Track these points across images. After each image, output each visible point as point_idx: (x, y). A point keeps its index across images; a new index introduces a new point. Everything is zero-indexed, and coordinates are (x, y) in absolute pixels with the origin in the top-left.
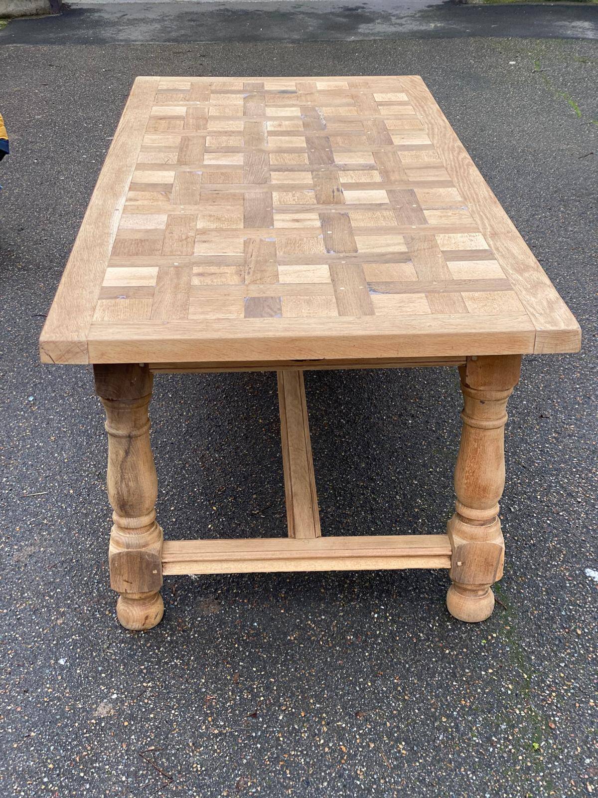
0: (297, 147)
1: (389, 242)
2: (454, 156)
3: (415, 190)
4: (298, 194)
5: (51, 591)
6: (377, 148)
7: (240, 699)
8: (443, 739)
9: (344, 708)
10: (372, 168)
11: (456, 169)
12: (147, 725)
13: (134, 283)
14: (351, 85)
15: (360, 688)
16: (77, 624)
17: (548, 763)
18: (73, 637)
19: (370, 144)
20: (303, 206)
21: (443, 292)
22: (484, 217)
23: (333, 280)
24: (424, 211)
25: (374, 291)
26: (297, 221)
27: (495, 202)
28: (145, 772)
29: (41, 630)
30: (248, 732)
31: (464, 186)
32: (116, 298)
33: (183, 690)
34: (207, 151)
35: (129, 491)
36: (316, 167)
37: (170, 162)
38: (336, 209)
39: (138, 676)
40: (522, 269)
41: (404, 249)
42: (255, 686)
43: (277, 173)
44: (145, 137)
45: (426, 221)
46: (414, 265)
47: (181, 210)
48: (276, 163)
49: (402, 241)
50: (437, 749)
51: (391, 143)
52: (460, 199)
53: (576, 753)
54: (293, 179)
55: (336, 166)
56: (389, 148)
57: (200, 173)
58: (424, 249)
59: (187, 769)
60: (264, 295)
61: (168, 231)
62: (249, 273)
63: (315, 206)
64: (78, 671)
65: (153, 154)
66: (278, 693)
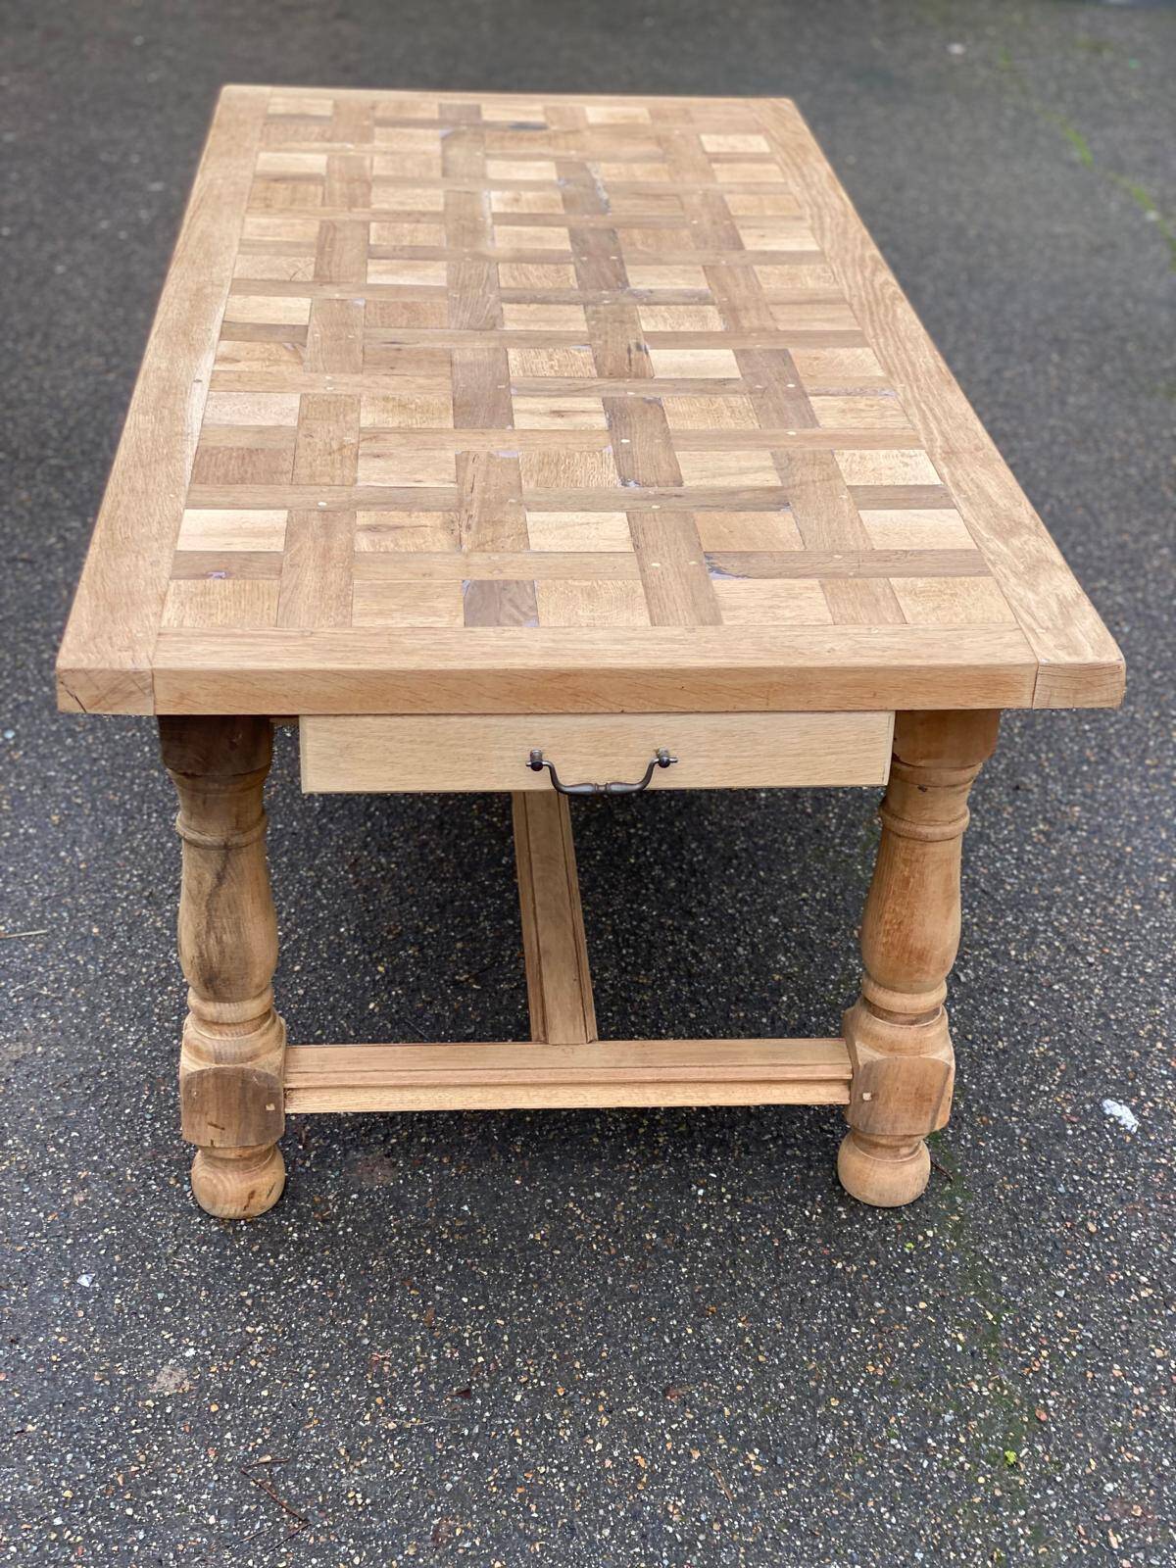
0: (553, 251)
1: (744, 464)
2: (864, 278)
3: (791, 351)
4: (558, 355)
5: (60, 1135)
6: (712, 258)
7: (438, 1360)
8: (833, 1443)
9: (640, 1378)
10: (703, 300)
11: (870, 308)
12: (256, 1412)
13: (239, 545)
14: (656, 115)
15: (672, 1340)
16: (114, 1205)
17: (1034, 1491)
18: (106, 1230)
19: (697, 248)
20: (570, 381)
21: (855, 576)
22: (928, 412)
23: (636, 547)
24: (811, 398)
25: (719, 571)
27: (949, 382)
28: (253, 1508)
29: (41, 1215)
30: (454, 1426)
31: (887, 345)
32: (206, 576)
33: (325, 1340)
34: (372, 254)
35: (222, 952)
36: (591, 295)
37: (299, 277)
38: (636, 391)
39: (236, 1311)
40: (1007, 529)
41: (773, 480)
42: (466, 1335)
43: (515, 306)
44: (248, 219)
45: (814, 422)
46: (795, 517)
47: (327, 385)
48: (512, 284)
49: (770, 463)
50: (821, 1462)
51: (739, 245)
52: (880, 373)
53: (1088, 1471)
54: (548, 321)
55: (633, 294)
56: (736, 256)
57: (361, 303)
58: (814, 482)
59: (336, 1501)
60: (501, 577)
61: (303, 432)
62: (469, 527)
63: (594, 383)
64: (117, 1301)
65: (265, 258)
66: (512, 1349)
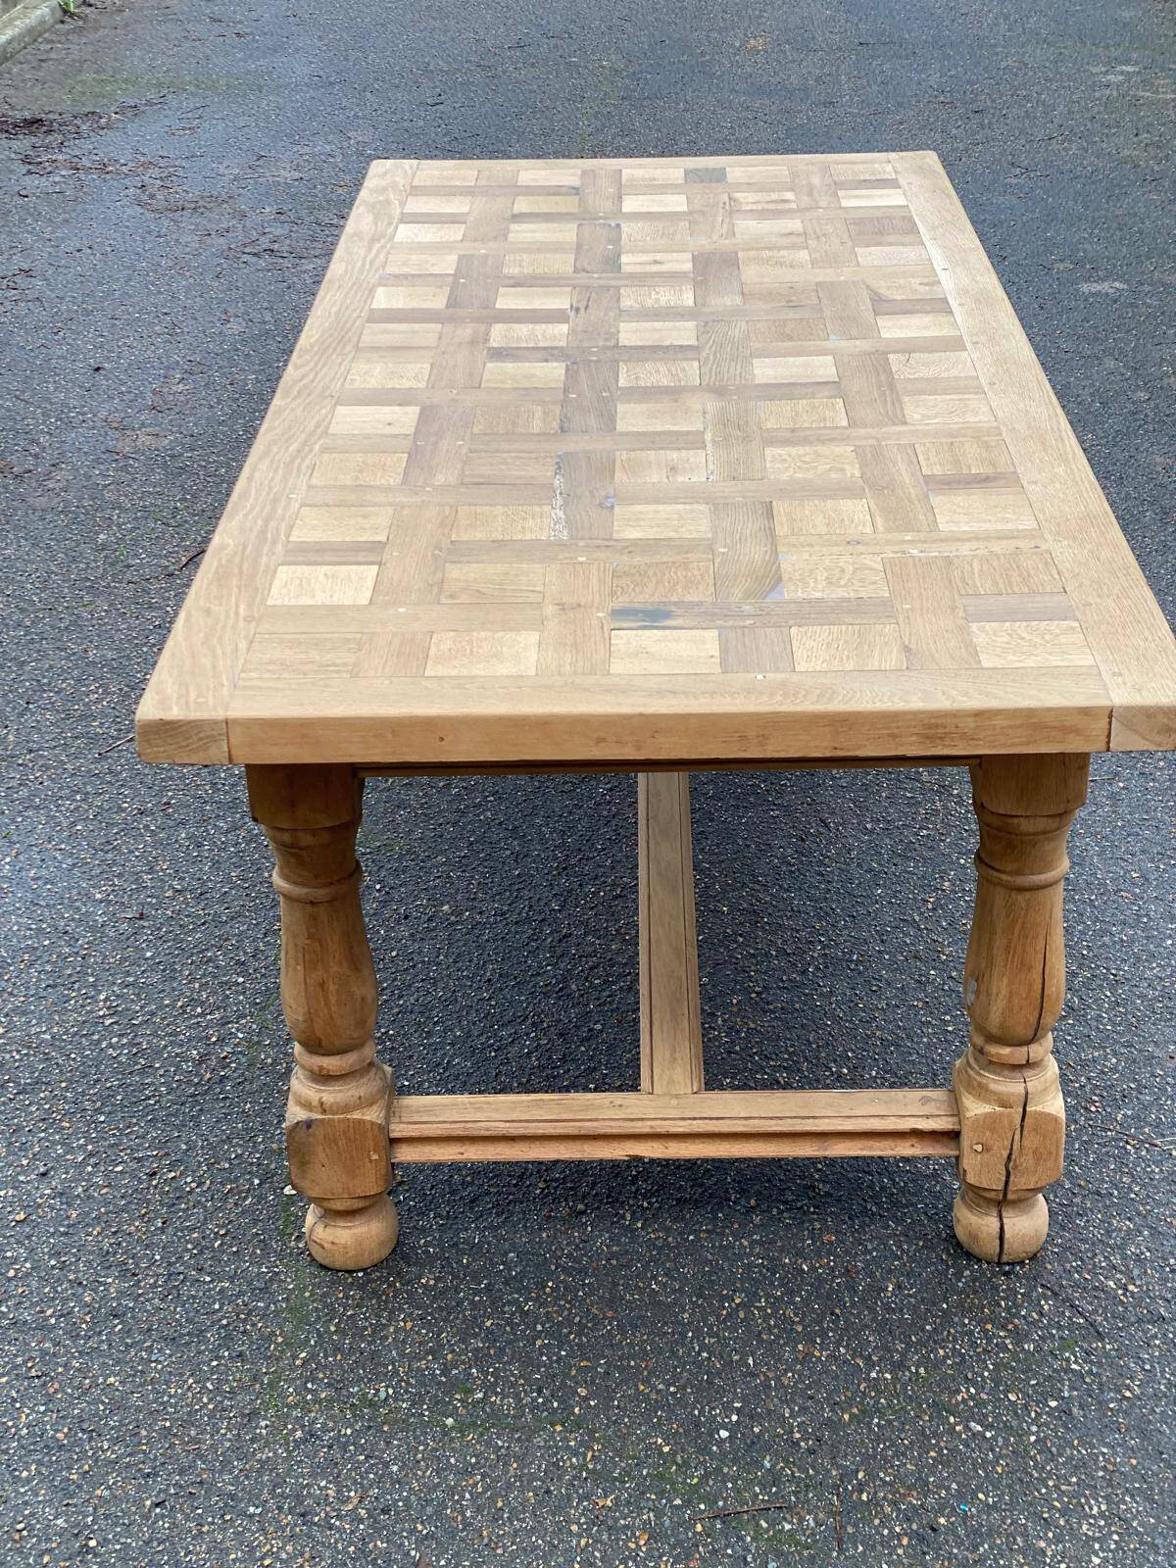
3: (443, 307)
6: (464, 398)
20: (644, 283)
22: (367, 263)
23: (620, 198)
24: (453, 272)
26: (656, 262)
34: (836, 387)
36: (608, 356)
37: (902, 358)
41: (515, 227)
43: (684, 343)
45: (461, 259)
46: (512, 210)
47: (842, 274)
48: (685, 364)
49: (511, 235)
52: (380, 290)
54: (656, 330)
55: (566, 358)
58: (486, 226)
60: (704, 185)
61: (849, 246)
63: (624, 282)
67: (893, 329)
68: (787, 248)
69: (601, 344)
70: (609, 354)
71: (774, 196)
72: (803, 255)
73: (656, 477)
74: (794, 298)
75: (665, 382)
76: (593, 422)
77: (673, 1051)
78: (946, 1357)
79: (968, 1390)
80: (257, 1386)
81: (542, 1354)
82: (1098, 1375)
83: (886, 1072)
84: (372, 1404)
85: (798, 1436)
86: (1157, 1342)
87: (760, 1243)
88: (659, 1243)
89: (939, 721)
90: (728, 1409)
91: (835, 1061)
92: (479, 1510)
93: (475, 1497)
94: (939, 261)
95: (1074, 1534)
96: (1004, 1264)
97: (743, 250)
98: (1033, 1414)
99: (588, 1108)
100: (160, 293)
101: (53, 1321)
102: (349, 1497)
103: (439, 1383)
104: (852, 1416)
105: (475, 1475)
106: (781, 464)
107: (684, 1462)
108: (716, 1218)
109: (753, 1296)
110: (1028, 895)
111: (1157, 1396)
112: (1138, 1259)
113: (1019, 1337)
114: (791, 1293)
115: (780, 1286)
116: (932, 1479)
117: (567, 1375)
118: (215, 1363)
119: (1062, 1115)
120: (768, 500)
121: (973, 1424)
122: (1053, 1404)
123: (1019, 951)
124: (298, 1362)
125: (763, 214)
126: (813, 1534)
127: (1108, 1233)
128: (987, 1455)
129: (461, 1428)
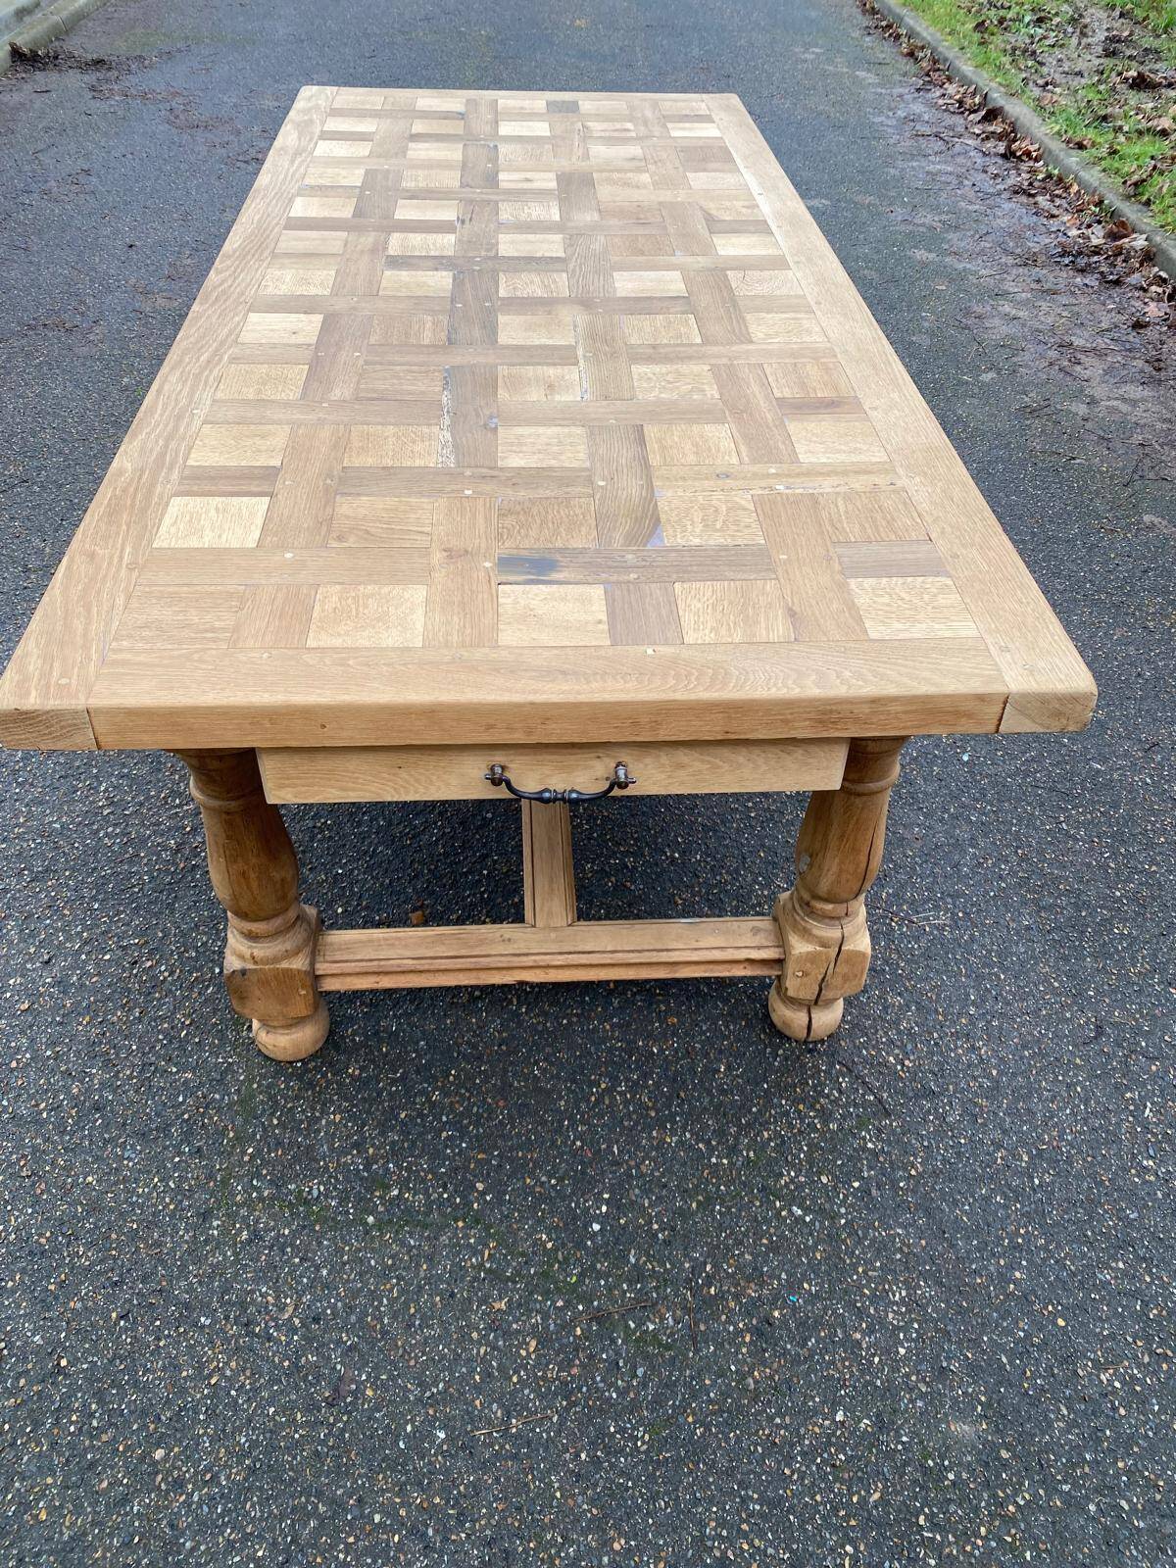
26: (528, 180)
67: (730, 247)
68: (631, 171)
69: (483, 253)
70: (490, 263)
71: (618, 126)
72: (645, 178)
73: (535, 395)
74: (642, 216)
75: (539, 293)
76: (477, 333)
77: (551, 881)
78: (770, 1139)
79: (789, 1174)
80: (212, 1184)
81: (446, 1147)
82: (889, 1153)
83: (708, 856)
84: (306, 1202)
85: (656, 1226)
86: (931, 1118)
87: (619, 1026)
88: (540, 1028)
89: (834, 708)
90: (599, 1200)
91: (669, 846)
92: (394, 1317)
93: (392, 1301)
94: (755, 189)
95: (882, 1322)
96: (809, 1045)
97: (598, 171)
98: (841, 1196)
99: (482, 942)
100: (178, 189)
101: (45, 1115)
102: (286, 1305)
103: (362, 1179)
104: (699, 1203)
105: (392, 1278)
106: (649, 382)
107: (564, 1258)
108: (584, 1001)
109: (615, 1081)
110: (865, 798)
111: (935, 1173)
112: (909, 1032)
113: (825, 1116)
114: (646, 1076)
115: (636, 1069)
116: (765, 1269)
117: (466, 1169)
118: (177, 1159)
119: (869, 951)
120: (639, 423)
121: (795, 1208)
122: (856, 1184)
123: (852, 838)
124: (246, 1158)
125: (609, 141)
126: (672, 1334)
127: (885, 1008)
128: (808, 1240)
129: (380, 1225)
